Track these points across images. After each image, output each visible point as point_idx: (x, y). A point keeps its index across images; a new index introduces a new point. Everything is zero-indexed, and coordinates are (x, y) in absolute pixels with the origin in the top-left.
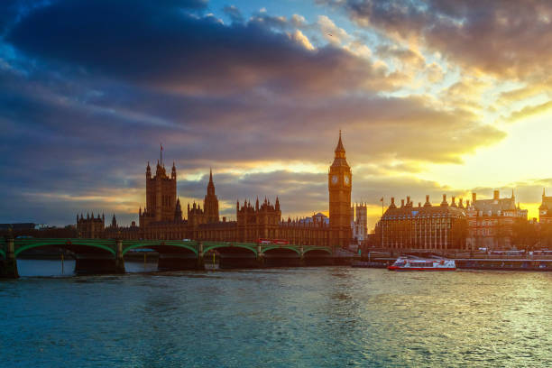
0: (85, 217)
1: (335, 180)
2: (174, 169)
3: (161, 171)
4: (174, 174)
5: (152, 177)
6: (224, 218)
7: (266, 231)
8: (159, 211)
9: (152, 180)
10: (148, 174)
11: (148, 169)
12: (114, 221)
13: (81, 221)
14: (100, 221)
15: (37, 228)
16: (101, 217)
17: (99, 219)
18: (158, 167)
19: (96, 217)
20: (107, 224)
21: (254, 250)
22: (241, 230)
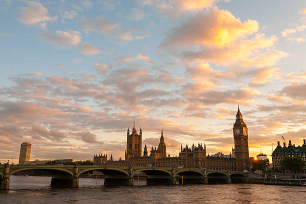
0: (98, 156)
1: (238, 131)
2: (141, 130)
3: (134, 131)
4: (141, 133)
5: (130, 134)
6: (169, 155)
7: (200, 162)
8: (133, 152)
9: (130, 136)
10: (128, 133)
11: (128, 131)
12: (112, 157)
13: (95, 158)
14: (105, 157)
15: (73, 161)
16: (105, 155)
18: (133, 129)
19: (103, 156)
20: (109, 159)
21: (202, 173)
22: (184, 162)
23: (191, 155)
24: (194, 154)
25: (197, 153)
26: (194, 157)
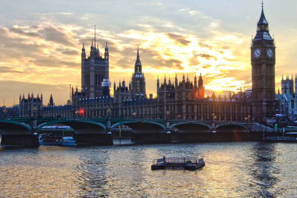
0: (26, 98)
1: (258, 53)
5: (87, 58)
6: (151, 95)
7: (184, 107)
8: (92, 89)
9: (86, 60)
10: (83, 55)
11: (83, 50)
12: (51, 100)
13: (23, 101)
14: (39, 100)
16: (40, 97)
17: (38, 98)
18: (92, 48)
19: (35, 97)
21: (163, 126)
22: (161, 106)
23: (172, 96)
24: (176, 95)
25: (180, 93)
26: (176, 98)
